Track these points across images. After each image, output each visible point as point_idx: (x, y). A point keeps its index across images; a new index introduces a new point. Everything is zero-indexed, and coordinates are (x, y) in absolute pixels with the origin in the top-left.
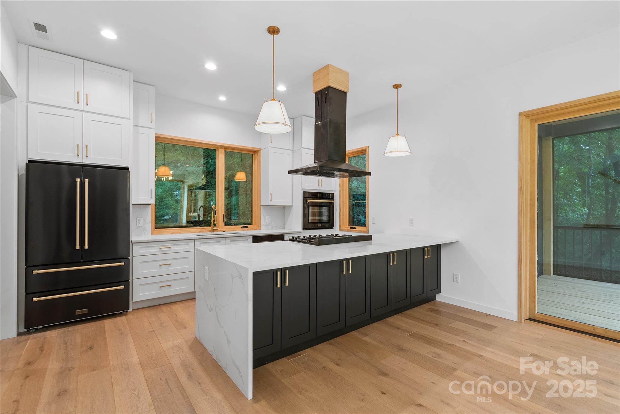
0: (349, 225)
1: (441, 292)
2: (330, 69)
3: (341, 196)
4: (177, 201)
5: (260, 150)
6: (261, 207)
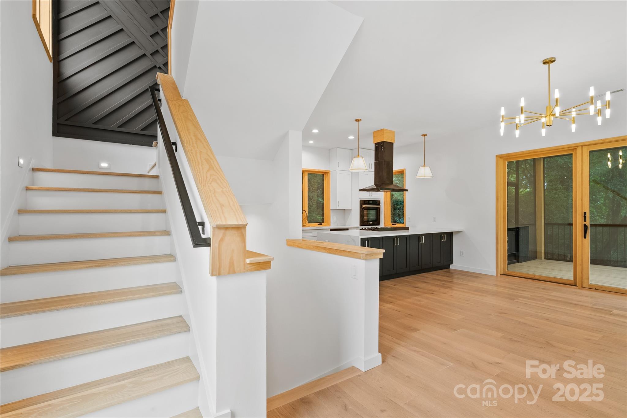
0: (391, 223)
1: (454, 263)
2: (385, 131)
3: (385, 203)
5: (330, 172)
6: (330, 210)
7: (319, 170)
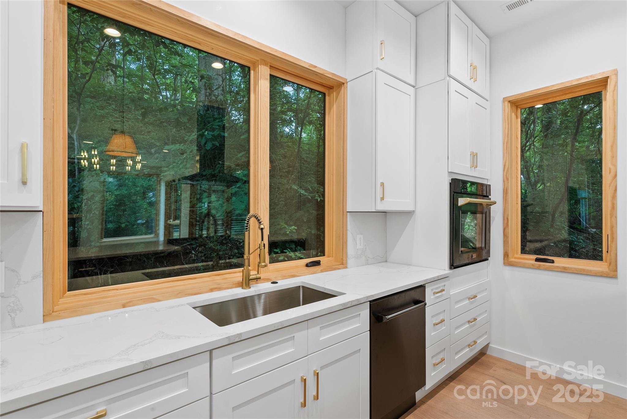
0: (521, 253)
4: (151, 204)
5: (345, 84)
6: (347, 215)
7: (311, 65)
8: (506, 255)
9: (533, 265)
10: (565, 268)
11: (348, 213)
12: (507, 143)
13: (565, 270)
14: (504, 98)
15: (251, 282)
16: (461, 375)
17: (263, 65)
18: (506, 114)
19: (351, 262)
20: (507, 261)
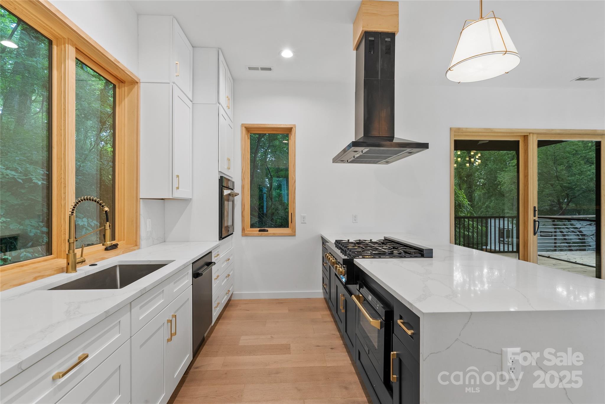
5: (139, 83)
6: (140, 201)
8: (243, 229)
9: (258, 234)
10: (274, 234)
11: (141, 200)
12: (244, 155)
13: (274, 235)
14: (242, 124)
15: (78, 266)
16: (223, 315)
17: (71, 45)
18: (243, 135)
19: (143, 243)
20: (244, 234)
